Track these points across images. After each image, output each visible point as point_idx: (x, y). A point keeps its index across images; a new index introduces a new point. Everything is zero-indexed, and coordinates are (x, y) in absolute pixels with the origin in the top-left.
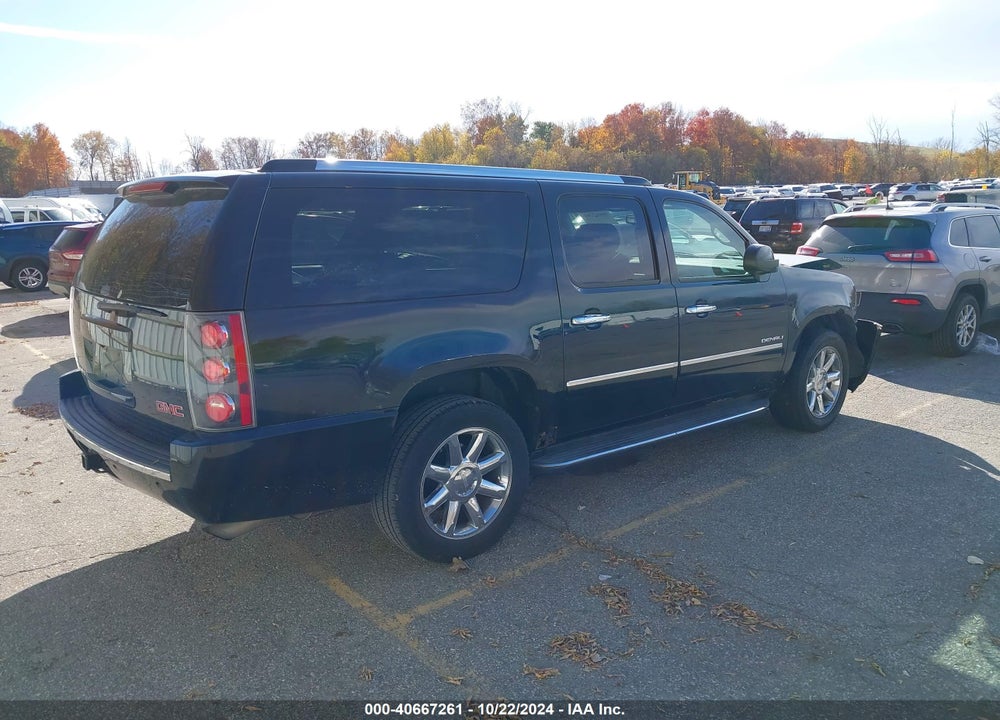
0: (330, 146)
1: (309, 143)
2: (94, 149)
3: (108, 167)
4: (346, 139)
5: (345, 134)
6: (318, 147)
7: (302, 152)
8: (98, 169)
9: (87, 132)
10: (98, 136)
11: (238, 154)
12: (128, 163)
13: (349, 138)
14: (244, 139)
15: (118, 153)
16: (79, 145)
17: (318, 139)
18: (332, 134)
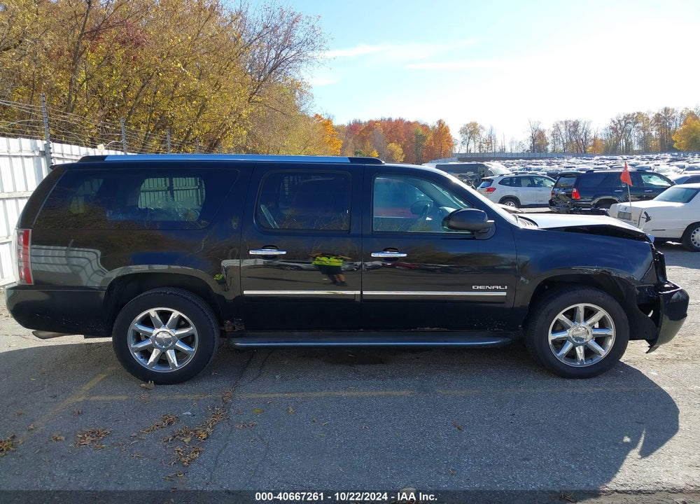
0: (636, 123)
1: (619, 121)
2: (471, 133)
3: (478, 144)
4: (651, 116)
5: (650, 112)
6: (626, 124)
7: (612, 128)
8: (472, 145)
9: (469, 123)
10: (474, 125)
11: (564, 132)
12: (490, 141)
13: (653, 115)
14: (570, 121)
15: (484, 135)
16: (463, 131)
17: (627, 118)
18: (639, 113)
